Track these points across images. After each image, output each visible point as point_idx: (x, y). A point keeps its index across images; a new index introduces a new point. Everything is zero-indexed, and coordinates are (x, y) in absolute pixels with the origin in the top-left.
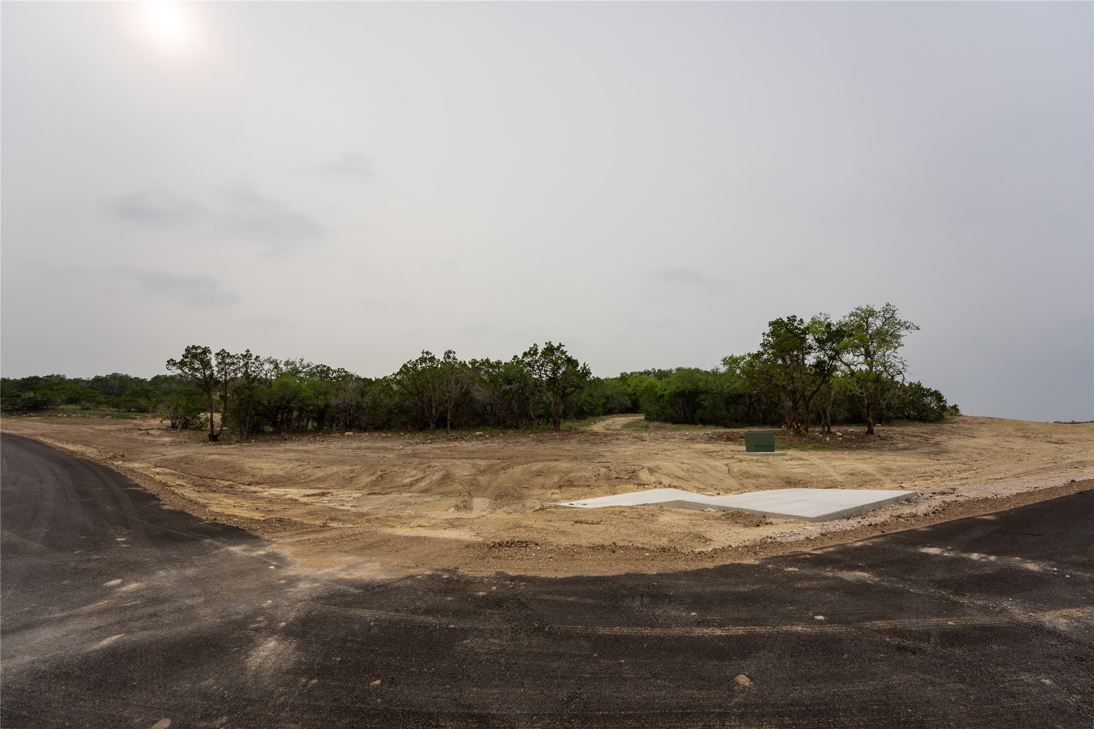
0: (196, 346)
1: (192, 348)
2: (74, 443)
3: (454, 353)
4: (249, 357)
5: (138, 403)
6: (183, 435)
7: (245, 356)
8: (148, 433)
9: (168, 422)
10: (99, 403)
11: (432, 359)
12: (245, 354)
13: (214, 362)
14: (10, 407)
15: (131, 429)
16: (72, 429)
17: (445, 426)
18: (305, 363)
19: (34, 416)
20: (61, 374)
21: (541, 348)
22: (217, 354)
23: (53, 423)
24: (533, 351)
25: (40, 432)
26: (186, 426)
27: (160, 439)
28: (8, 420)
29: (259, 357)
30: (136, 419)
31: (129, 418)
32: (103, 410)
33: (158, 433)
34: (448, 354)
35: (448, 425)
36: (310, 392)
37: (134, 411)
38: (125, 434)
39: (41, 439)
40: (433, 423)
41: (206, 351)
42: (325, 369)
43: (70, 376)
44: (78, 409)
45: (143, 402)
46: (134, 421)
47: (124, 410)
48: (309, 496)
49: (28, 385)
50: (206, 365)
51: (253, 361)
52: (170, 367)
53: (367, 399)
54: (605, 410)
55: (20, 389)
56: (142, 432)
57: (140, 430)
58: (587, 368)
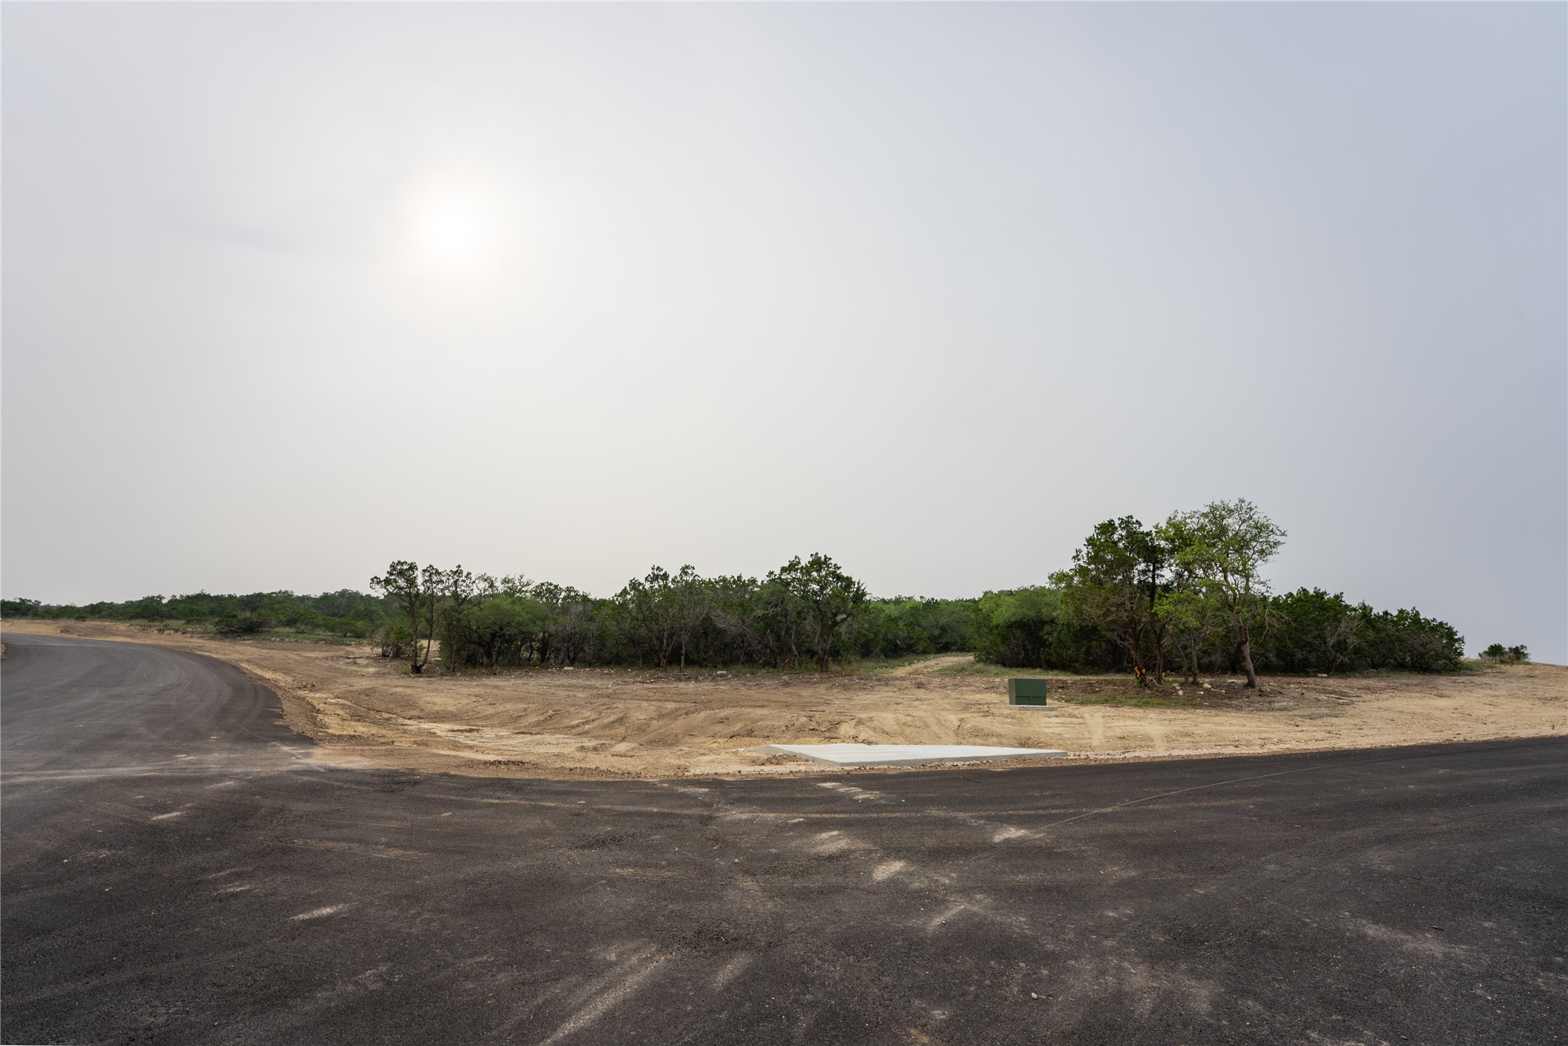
0: (402, 561)
1: (397, 564)
2: (275, 670)
3: (693, 568)
4: (459, 573)
5: (354, 626)
6: (391, 665)
7: (455, 573)
8: (355, 663)
9: (379, 650)
10: (318, 626)
11: (665, 576)
12: (455, 570)
13: (420, 581)
14: (226, 629)
15: (339, 657)
16: (277, 655)
17: (678, 662)
18: (524, 580)
19: (248, 640)
20: (290, 590)
21: (805, 561)
22: (424, 571)
23: (264, 648)
24: (792, 567)
25: (247, 658)
26: (398, 655)
27: (365, 669)
28: (222, 643)
29: (470, 574)
30: (351, 645)
31: (344, 644)
32: (319, 634)
33: (365, 662)
34: (685, 570)
35: (683, 661)
36: (525, 616)
37: (350, 636)
38: (331, 663)
39: (244, 665)
40: (664, 658)
41: (412, 567)
42: (552, 587)
43: (298, 593)
44: (292, 633)
45: (360, 625)
46: (348, 648)
47: (339, 634)
48: (453, 731)
49: (252, 603)
50: (411, 582)
51: (464, 578)
52: (374, 585)
53: (593, 627)
54: (938, 646)
55: (244, 607)
56: (349, 661)
57: (348, 658)
58: (862, 588)
